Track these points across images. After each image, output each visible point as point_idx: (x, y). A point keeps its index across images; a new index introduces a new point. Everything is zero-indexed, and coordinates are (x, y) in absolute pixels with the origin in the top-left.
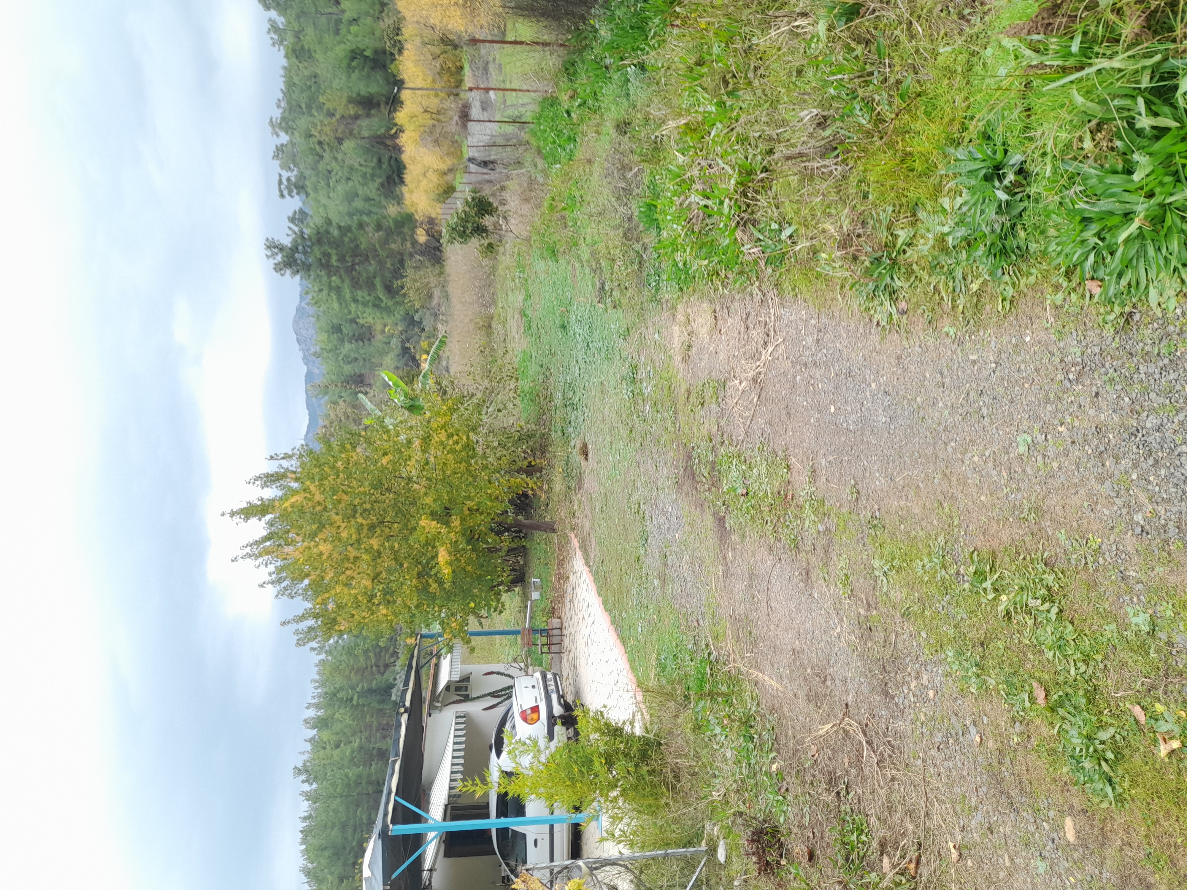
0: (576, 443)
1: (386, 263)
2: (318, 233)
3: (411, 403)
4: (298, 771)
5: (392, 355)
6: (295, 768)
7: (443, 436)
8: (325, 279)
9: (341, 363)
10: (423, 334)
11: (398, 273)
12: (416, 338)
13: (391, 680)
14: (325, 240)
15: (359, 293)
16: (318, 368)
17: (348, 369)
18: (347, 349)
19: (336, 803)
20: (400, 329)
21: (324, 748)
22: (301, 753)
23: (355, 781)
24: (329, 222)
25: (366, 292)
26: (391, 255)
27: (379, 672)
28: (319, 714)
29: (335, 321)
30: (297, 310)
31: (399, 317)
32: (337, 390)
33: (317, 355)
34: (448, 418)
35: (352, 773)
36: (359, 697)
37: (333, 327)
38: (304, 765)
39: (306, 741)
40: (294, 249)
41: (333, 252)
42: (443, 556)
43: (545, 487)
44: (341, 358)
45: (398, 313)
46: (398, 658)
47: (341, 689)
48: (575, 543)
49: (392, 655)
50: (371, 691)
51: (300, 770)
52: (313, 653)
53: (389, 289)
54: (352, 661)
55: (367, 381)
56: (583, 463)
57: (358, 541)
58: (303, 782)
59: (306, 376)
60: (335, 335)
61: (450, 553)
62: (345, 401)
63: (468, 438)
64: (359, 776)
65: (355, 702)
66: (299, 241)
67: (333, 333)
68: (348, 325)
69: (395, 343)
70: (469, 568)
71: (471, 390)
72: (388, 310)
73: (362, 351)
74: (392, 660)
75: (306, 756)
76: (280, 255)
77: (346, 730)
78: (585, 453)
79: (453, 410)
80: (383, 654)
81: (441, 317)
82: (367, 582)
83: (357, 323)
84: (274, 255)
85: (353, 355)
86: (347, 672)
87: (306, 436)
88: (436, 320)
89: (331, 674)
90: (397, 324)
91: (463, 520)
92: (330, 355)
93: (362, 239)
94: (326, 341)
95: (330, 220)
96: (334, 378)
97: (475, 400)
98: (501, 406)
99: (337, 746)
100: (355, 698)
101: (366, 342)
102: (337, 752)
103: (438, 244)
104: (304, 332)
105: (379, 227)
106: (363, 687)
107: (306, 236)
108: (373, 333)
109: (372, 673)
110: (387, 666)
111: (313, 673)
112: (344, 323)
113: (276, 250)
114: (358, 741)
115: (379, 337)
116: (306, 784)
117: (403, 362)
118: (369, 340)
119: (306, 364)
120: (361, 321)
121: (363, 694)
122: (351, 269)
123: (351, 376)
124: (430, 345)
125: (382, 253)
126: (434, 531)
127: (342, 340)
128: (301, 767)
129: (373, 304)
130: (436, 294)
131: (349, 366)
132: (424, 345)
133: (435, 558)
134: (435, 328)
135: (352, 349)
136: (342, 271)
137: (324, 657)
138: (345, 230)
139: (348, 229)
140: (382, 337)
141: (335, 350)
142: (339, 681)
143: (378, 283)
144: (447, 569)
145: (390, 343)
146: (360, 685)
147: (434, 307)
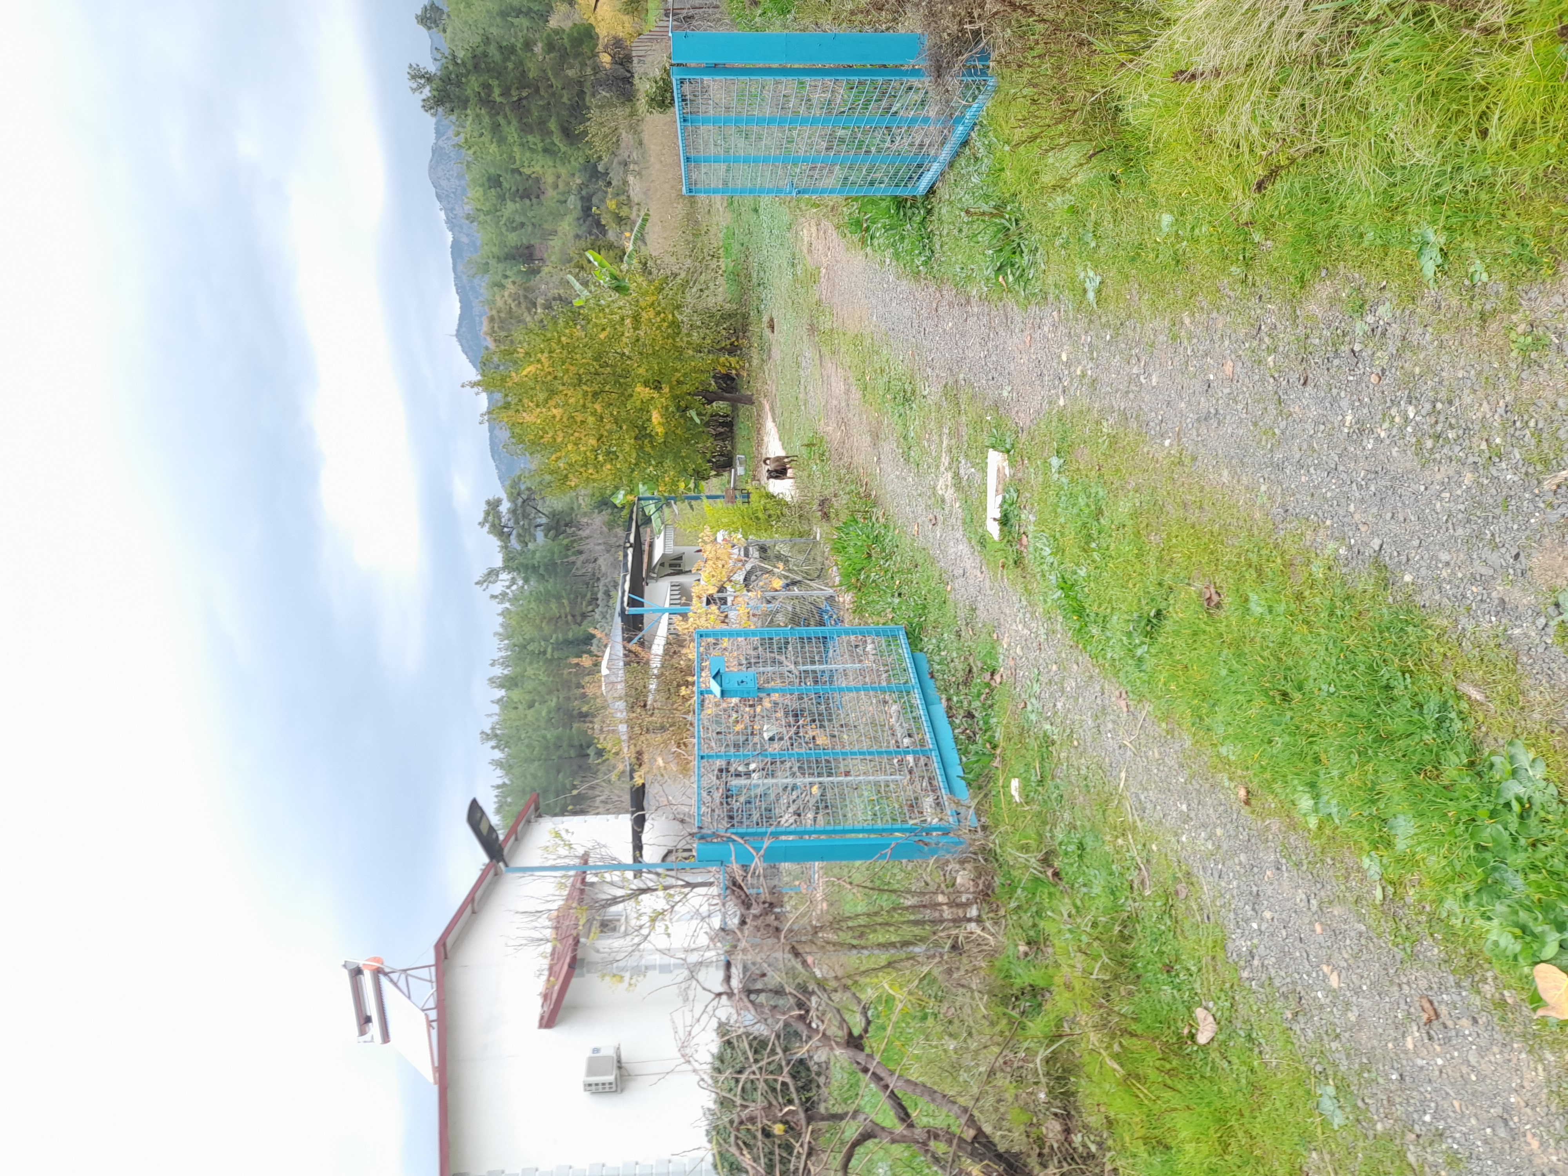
0: (765, 319)
1: (561, 97)
2: (475, 57)
3: (617, 283)
4: (486, 737)
5: (569, 218)
6: (483, 733)
7: (652, 314)
8: (486, 120)
9: (504, 229)
10: (610, 190)
11: (578, 109)
12: (600, 194)
14: (483, 66)
15: (530, 138)
16: (468, 235)
17: (513, 238)
18: (510, 210)
19: (533, 767)
20: (579, 181)
21: (516, 708)
22: (488, 715)
23: (555, 744)
24: (487, 41)
25: (538, 137)
26: (567, 85)
27: (575, 623)
28: (506, 672)
29: (492, 171)
30: (434, 152)
31: (577, 165)
32: (501, 267)
33: (470, 218)
34: (655, 298)
35: (551, 734)
36: (553, 649)
37: (489, 179)
38: (493, 729)
39: (493, 702)
40: (446, 80)
41: (494, 83)
42: (656, 417)
43: (747, 365)
44: (502, 223)
45: (576, 160)
46: (598, 606)
47: (532, 640)
48: (767, 407)
49: (590, 603)
50: (568, 643)
51: (488, 735)
52: (495, 602)
53: (567, 133)
54: (542, 609)
55: (537, 254)
56: (771, 335)
57: (584, 406)
58: (493, 748)
59: (452, 247)
60: (493, 190)
61: (662, 417)
62: (514, 283)
63: (673, 315)
64: (559, 738)
65: (549, 656)
66: (451, 68)
67: (490, 187)
68: (509, 176)
69: (573, 201)
70: (678, 431)
71: (675, 270)
72: (565, 159)
73: (530, 214)
74: (590, 608)
75: (495, 718)
76: (428, 88)
77: (540, 688)
78: (772, 327)
79: (660, 290)
80: (579, 600)
81: (632, 167)
82: (593, 442)
83: (520, 173)
84: (420, 87)
85: (519, 219)
86: (538, 622)
87: (458, 331)
88: (626, 172)
89: (518, 623)
90: (573, 175)
91: (671, 388)
92: (489, 218)
93: (530, 65)
94: (482, 199)
95: (488, 38)
96: (495, 250)
97: (678, 280)
98: (704, 286)
99: (531, 706)
100: (549, 650)
101: (534, 200)
102: (530, 713)
103: (629, 75)
104: (444, 183)
105: (550, 47)
106: (557, 638)
107: (459, 61)
108: (542, 186)
109: (567, 623)
110: (584, 616)
111: (496, 623)
112: (504, 174)
113: (422, 81)
114: (555, 700)
115: (551, 193)
116: (496, 750)
117: (584, 228)
118: (538, 197)
119: (451, 229)
120: (527, 171)
121: (558, 646)
122: (518, 105)
123: (517, 248)
124: (620, 205)
125: (557, 83)
126: (648, 397)
127: (502, 198)
128: (489, 732)
129: (546, 150)
130: (626, 137)
131: (514, 234)
132: (611, 204)
133: (649, 420)
134: (625, 182)
135: (517, 211)
136: (507, 108)
137: (507, 605)
138: (508, 51)
139: (512, 50)
140: (555, 193)
141: (494, 211)
142: (529, 631)
143: (553, 125)
144: (660, 430)
145: (565, 202)
146: (554, 636)
147: (623, 154)
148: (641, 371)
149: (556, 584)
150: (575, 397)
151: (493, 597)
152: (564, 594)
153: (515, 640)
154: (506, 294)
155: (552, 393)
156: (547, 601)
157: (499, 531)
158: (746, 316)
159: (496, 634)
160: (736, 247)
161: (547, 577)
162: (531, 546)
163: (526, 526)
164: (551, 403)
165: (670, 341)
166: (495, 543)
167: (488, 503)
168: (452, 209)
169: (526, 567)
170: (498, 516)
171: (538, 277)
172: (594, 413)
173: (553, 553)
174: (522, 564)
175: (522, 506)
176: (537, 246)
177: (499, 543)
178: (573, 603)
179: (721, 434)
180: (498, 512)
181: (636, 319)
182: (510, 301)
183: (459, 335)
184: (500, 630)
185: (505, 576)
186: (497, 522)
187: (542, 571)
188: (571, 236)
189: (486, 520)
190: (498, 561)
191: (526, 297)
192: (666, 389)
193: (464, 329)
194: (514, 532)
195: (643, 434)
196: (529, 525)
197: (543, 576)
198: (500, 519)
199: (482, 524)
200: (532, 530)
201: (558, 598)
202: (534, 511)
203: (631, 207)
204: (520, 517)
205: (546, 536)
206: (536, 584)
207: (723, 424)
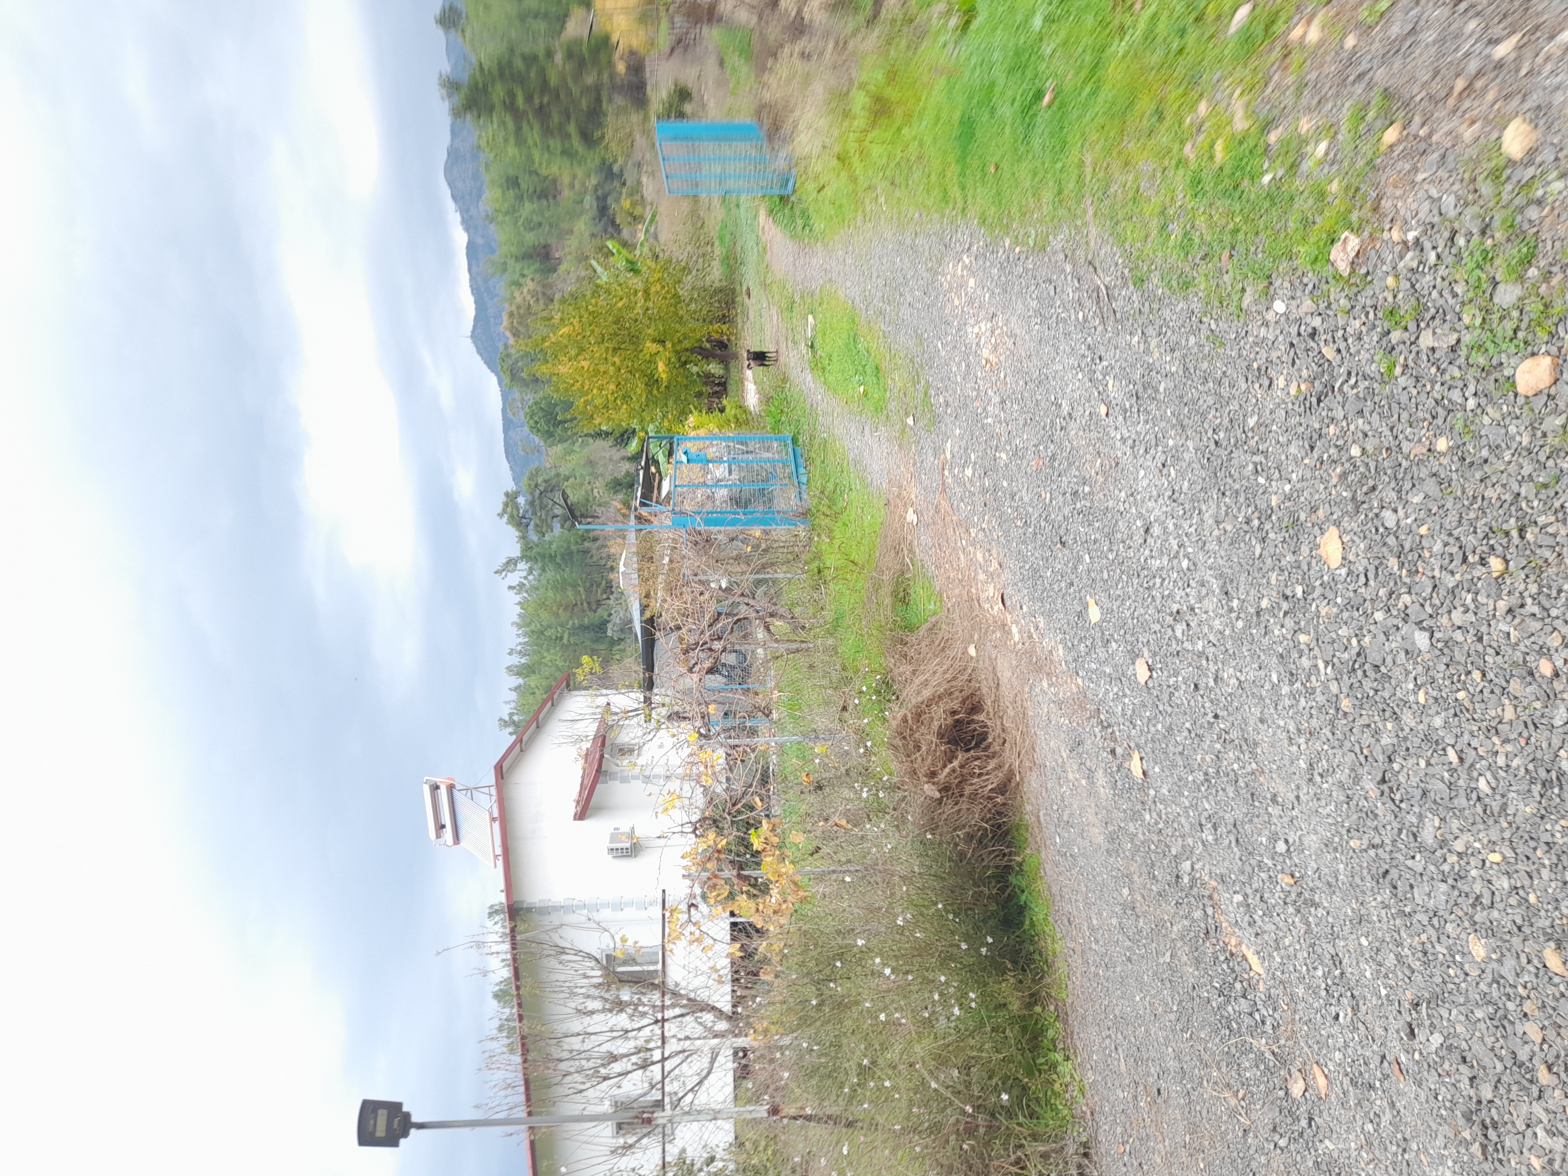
0: (745, 289)
1: (580, 103)
2: (499, 63)
3: (631, 266)
4: (504, 723)
5: (585, 218)
6: (501, 719)
7: (658, 288)
8: (511, 125)
9: (522, 229)
10: (624, 190)
11: (596, 116)
12: (615, 194)
13: (605, 617)
14: (508, 75)
15: (551, 142)
16: (484, 236)
17: (531, 238)
18: (528, 211)
20: (594, 182)
22: (505, 702)
24: (512, 50)
25: (558, 141)
26: (586, 90)
27: (591, 609)
28: (523, 661)
29: (511, 172)
31: (594, 167)
32: (518, 266)
33: (488, 219)
34: (661, 275)
36: (570, 635)
37: (507, 180)
38: (511, 714)
39: (510, 689)
40: (474, 89)
41: (518, 90)
44: (520, 223)
45: (593, 162)
46: (612, 593)
47: (549, 626)
49: (604, 592)
50: (584, 628)
51: (505, 722)
52: (512, 593)
53: (587, 138)
54: (558, 596)
55: (554, 254)
56: (748, 301)
59: (467, 248)
60: (511, 191)
61: (666, 366)
62: (533, 280)
63: (675, 289)
65: (565, 641)
66: (478, 76)
67: (509, 188)
68: (527, 177)
69: (589, 201)
72: (582, 161)
73: (547, 214)
74: (605, 596)
75: (513, 705)
76: (456, 96)
78: (749, 295)
80: (594, 588)
81: (645, 168)
82: (613, 388)
83: (537, 174)
84: (450, 95)
85: (536, 219)
86: (554, 609)
87: (473, 332)
88: (639, 173)
89: (535, 612)
90: (589, 175)
91: (673, 345)
92: (507, 218)
93: (551, 73)
94: (500, 199)
95: (512, 48)
96: (513, 249)
100: (566, 636)
101: (551, 200)
103: (642, 84)
104: (460, 184)
105: (570, 55)
106: (574, 624)
107: (486, 69)
108: (559, 188)
109: (584, 611)
110: (599, 603)
111: (513, 613)
112: (522, 175)
113: (451, 90)
115: (566, 193)
117: (600, 227)
118: (555, 197)
119: (467, 229)
120: (544, 172)
121: (574, 631)
122: (542, 112)
123: (534, 247)
124: (634, 204)
125: (576, 91)
126: (655, 351)
127: (520, 198)
128: (507, 718)
129: (564, 153)
130: (640, 140)
131: (531, 234)
132: (626, 204)
133: (657, 368)
134: (639, 183)
135: (534, 211)
136: (530, 116)
137: (525, 595)
138: (531, 59)
139: (535, 58)
140: (572, 194)
141: (512, 211)
142: (546, 617)
143: (572, 128)
144: (664, 376)
145: (582, 202)
146: (571, 622)
147: (637, 156)
148: (650, 331)
149: (572, 572)
150: (599, 352)
151: (511, 588)
152: (580, 582)
153: (533, 627)
154: (525, 290)
155: (581, 350)
156: (564, 590)
157: (519, 522)
158: (733, 291)
159: (513, 623)
160: (728, 237)
161: (563, 566)
162: (547, 538)
163: (543, 517)
164: (580, 358)
165: (673, 309)
166: (513, 533)
167: (507, 494)
168: (467, 211)
169: (543, 556)
170: (516, 507)
171: (555, 275)
172: (614, 364)
173: (569, 542)
174: (539, 554)
175: (539, 498)
176: (554, 246)
177: (517, 534)
178: (588, 591)
179: (716, 392)
180: (516, 503)
181: (646, 292)
182: (528, 298)
183: (474, 336)
184: (517, 620)
185: (523, 566)
186: (515, 512)
187: (558, 560)
188: (587, 235)
189: (504, 511)
190: (515, 550)
191: (544, 294)
192: (669, 345)
193: (478, 331)
194: (532, 523)
195: (652, 382)
196: (546, 515)
197: (560, 565)
198: (518, 511)
199: (501, 515)
200: (549, 520)
201: (574, 586)
202: (551, 503)
203: (644, 207)
204: (538, 508)
205: (562, 526)
206: (553, 573)
207: (719, 384)
